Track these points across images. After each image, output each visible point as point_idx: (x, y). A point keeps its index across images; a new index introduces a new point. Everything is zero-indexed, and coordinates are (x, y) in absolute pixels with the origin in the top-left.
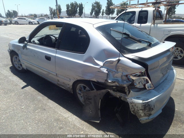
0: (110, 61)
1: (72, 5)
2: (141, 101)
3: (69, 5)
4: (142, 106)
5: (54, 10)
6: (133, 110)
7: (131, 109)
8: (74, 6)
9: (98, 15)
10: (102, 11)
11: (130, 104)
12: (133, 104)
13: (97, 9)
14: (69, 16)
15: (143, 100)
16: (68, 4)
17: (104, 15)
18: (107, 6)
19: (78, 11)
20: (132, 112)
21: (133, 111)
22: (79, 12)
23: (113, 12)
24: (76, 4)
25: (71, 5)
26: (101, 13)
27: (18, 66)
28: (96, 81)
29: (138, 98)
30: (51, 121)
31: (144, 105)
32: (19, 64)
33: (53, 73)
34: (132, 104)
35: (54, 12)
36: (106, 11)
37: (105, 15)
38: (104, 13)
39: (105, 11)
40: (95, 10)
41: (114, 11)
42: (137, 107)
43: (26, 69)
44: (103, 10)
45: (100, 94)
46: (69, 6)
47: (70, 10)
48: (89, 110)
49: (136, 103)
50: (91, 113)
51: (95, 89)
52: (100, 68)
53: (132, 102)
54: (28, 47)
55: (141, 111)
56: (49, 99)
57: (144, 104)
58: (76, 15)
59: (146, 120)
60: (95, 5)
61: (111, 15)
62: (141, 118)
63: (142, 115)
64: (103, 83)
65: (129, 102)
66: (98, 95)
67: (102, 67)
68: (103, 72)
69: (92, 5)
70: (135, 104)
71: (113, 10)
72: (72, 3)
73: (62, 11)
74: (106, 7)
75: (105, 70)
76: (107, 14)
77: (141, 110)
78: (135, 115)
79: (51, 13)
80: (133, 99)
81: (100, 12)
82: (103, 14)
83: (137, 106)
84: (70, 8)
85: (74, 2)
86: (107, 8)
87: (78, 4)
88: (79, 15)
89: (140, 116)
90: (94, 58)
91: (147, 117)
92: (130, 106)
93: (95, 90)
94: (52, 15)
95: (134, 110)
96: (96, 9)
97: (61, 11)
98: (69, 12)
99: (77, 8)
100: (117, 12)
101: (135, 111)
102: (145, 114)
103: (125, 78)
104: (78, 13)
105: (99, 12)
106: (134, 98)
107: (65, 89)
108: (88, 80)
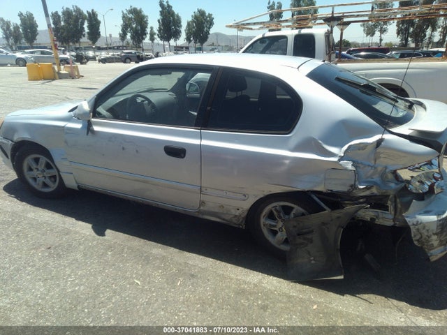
0: (360, 144)
1: (67, 13)
2: (434, 218)
3: (60, 14)
4: (438, 226)
5: (14, 28)
6: (418, 237)
7: (415, 236)
8: (74, 18)
9: (141, 42)
10: (148, 30)
11: (411, 227)
12: (420, 227)
13: (136, 26)
14: (62, 44)
15: (439, 215)
16: (56, 13)
17: (155, 41)
18: (162, 20)
19: (87, 30)
20: (416, 243)
21: (418, 241)
22: (88, 33)
23: (176, 35)
24: (79, 12)
25: (63, 13)
26: (148, 36)
27: (41, 183)
28: (325, 191)
29: (427, 213)
30: (230, 297)
31: (440, 225)
32: (45, 177)
33: (187, 186)
34: (417, 227)
35: (15, 32)
36: (159, 31)
37: (158, 40)
38: (156, 36)
39: (157, 32)
40: (132, 28)
41: (180, 32)
42: (428, 230)
43: (78, 187)
44: (152, 28)
45: (338, 217)
46: (59, 16)
47: (63, 28)
48: (308, 258)
49: (427, 223)
50: (313, 262)
51: (325, 207)
52: (339, 160)
53: (418, 222)
54: (96, 128)
55: (435, 237)
56: (183, 250)
57: (441, 222)
58: (81, 40)
59: (442, 252)
60: (130, 16)
61: (172, 42)
62: (432, 252)
63: (436, 243)
64: (344, 193)
65: (410, 224)
66: (332, 220)
67: (342, 158)
68: (346, 170)
69: (124, 17)
70: (424, 225)
71: (176, 30)
72: (67, 8)
73: (38, 29)
74: (159, 21)
75: (349, 165)
76: (162, 38)
77: (434, 234)
78: (422, 247)
79: (5, 33)
80: (417, 216)
81: (145, 34)
82: (152, 39)
83: (427, 228)
84: (62, 23)
85: (71, 8)
86: (163, 24)
87: (85, 13)
88: (89, 41)
89: (432, 247)
90: (320, 142)
91: (443, 247)
92: (413, 230)
93: (328, 210)
94: (11, 41)
95: (421, 237)
96: (134, 26)
97: (36, 30)
98: (62, 33)
99: (83, 24)
100: (187, 34)
101: (423, 238)
102: (441, 241)
103: (390, 176)
104: (86, 35)
105: (143, 33)
106: (420, 214)
107: (219, 223)
108: (306, 190)
